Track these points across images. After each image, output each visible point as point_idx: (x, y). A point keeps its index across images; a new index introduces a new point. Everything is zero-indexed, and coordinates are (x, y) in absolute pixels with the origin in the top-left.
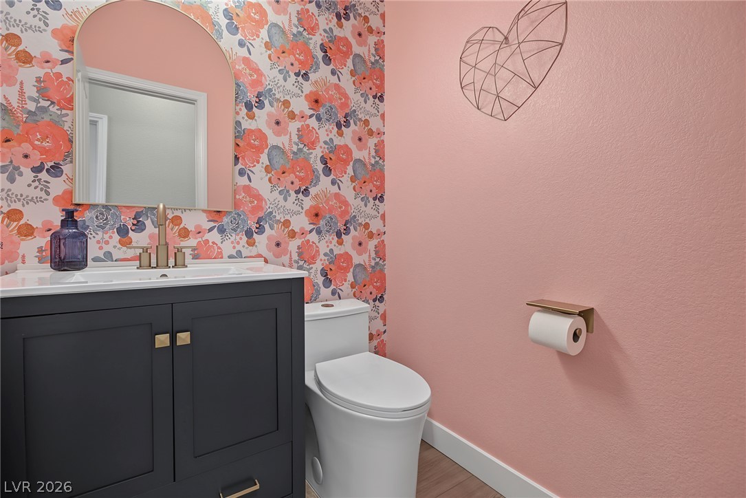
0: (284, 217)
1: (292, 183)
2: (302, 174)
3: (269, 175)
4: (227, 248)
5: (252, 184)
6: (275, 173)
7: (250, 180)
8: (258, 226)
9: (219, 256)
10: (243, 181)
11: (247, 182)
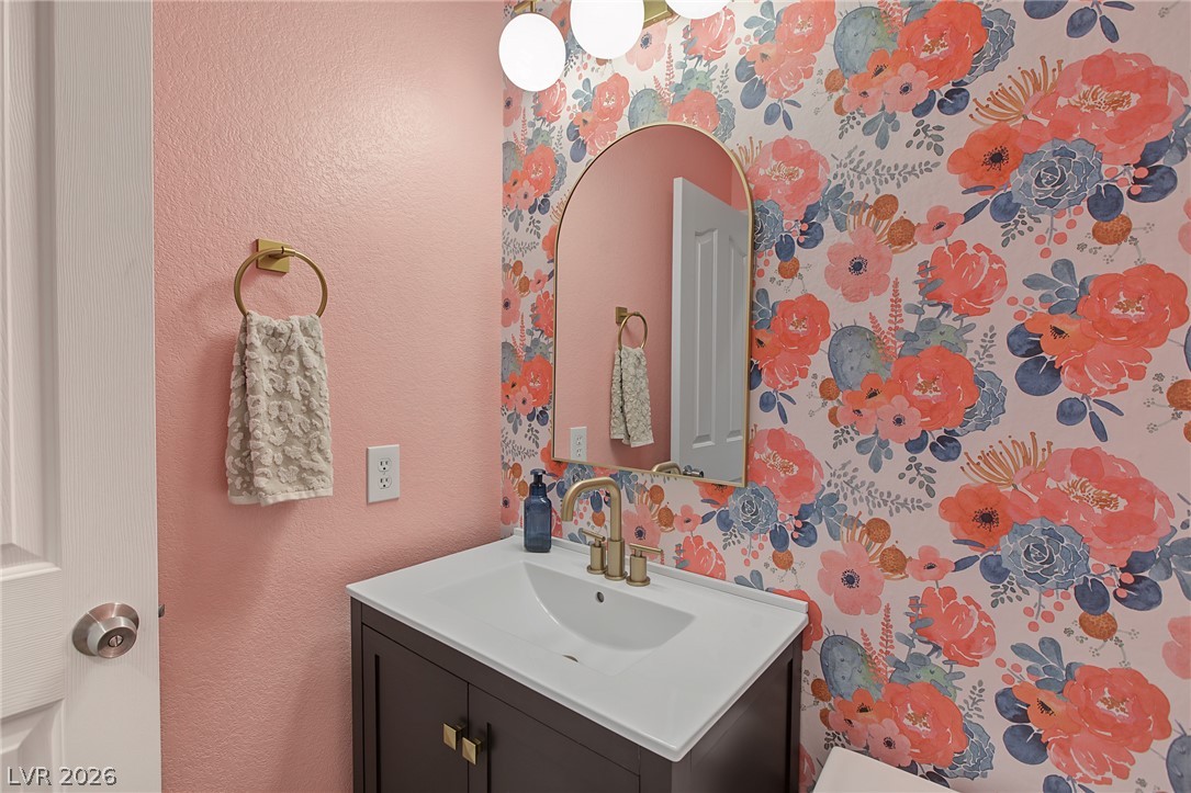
0: (871, 513)
1: (899, 421)
2: (930, 394)
3: (831, 404)
4: (735, 560)
5: (788, 428)
6: (846, 398)
7: (784, 418)
8: (800, 525)
9: (718, 573)
10: (768, 421)
11: (777, 424)
